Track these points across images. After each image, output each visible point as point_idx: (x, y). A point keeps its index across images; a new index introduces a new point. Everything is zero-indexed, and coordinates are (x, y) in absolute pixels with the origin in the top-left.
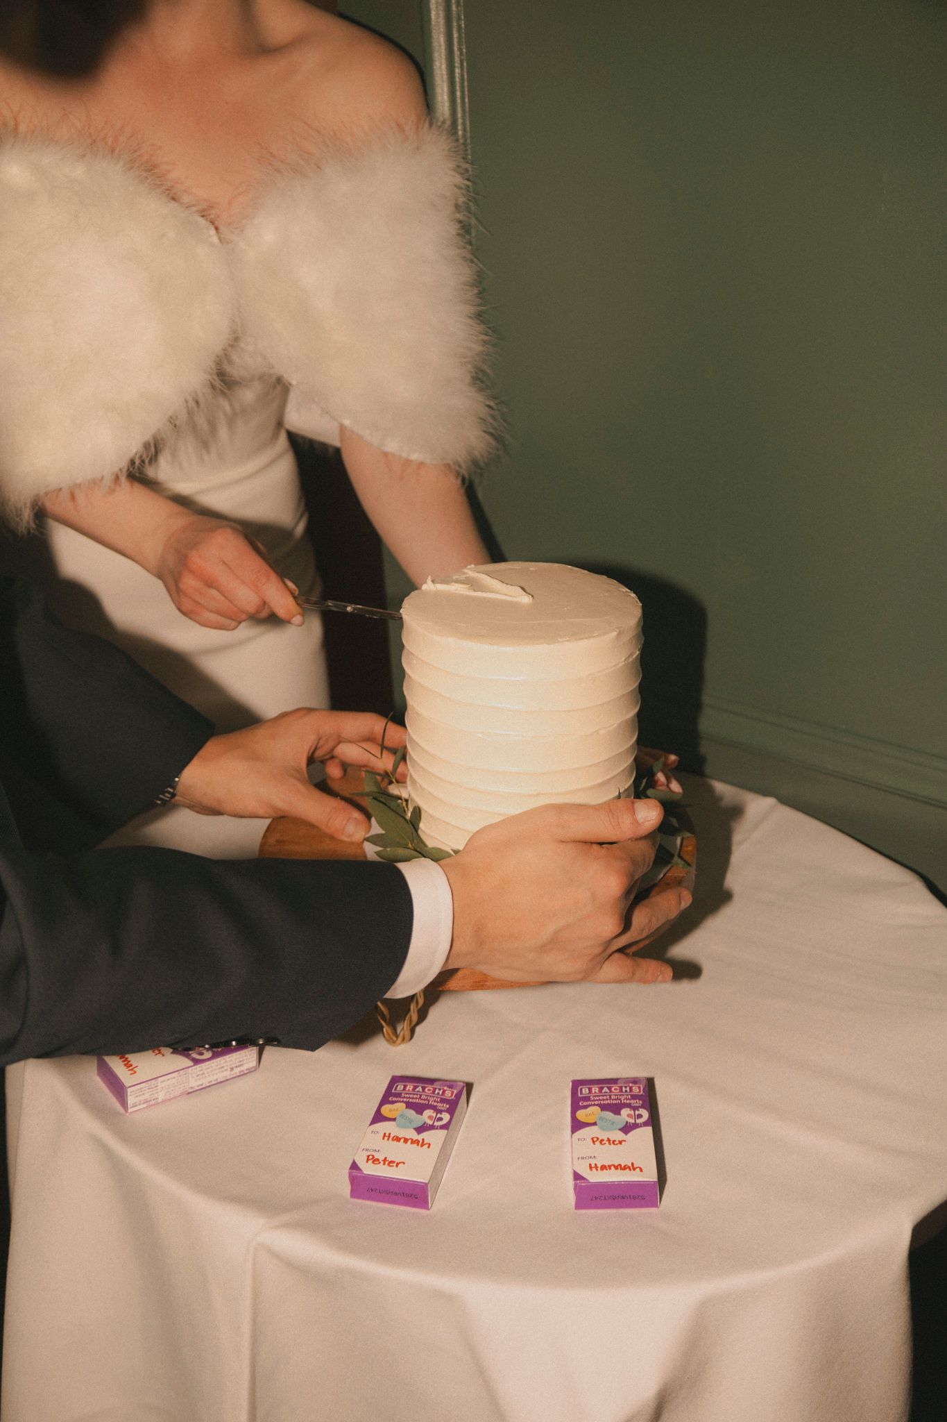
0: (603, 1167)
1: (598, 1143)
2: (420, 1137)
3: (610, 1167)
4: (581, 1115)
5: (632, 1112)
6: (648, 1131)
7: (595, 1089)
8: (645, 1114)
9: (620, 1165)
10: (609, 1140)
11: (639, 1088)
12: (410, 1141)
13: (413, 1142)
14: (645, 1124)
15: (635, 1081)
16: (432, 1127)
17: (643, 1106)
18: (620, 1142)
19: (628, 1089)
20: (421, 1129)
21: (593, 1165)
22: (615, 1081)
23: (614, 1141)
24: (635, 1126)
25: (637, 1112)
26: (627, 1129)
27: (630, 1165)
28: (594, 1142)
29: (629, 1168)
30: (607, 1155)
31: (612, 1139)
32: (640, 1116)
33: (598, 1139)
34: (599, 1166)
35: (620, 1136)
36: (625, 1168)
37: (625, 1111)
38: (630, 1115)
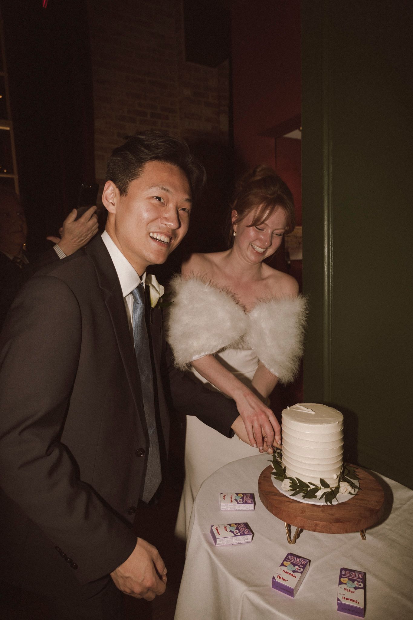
0: (347, 599)
1: (346, 590)
2: (293, 574)
3: (349, 599)
4: (342, 580)
5: (358, 583)
6: (363, 590)
7: (347, 573)
8: (362, 585)
9: (352, 600)
10: (350, 590)
11: (361, 576)
13: (291, 575)
14: (362, 588)
15: (360, 573)
16: (297, 572)
17: (362, 582)
18: (353, 592)
19: (358, 575)
20: (294, 571)
21: (344, 597)
22: (354, 571)
23: (351, 591)
24: (359, 588)
25: (360, 584)
26: (356, 588)
27: (355, 600)
28: (345, 590)
29: (355, 601)
30: (348, 595)
31: (351, 590)
32: (360, 585)
33: (346, 589)
34: (346, 598)
35: (353, 590)
36: (353, 601)
37: (356, 582)
38: (357, 584)
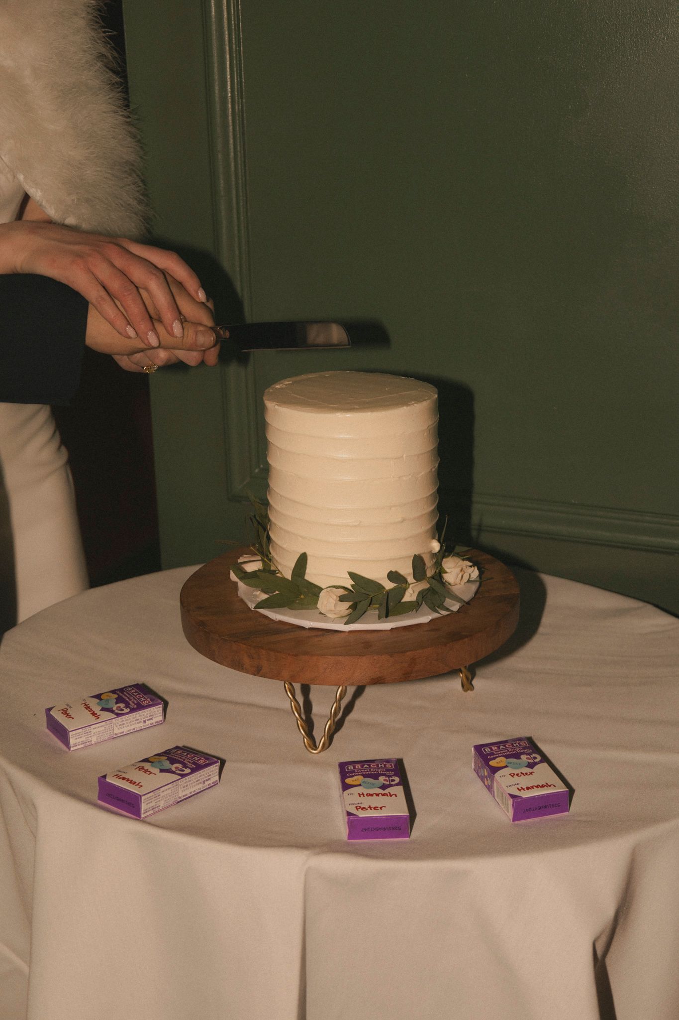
0: (528, 788)
1: (515, 776)
2: (387, 791)
3: (532, 787)
8: (539, 758)
9: (539, 786)
10: (522, 773)
12: (374, 795)
13: (383, 795)
14: (541, 762)
16: (390, 786)
18: (531, 773)
20: (384, 787)
21: (520, 788)
23: (526, 774)
24: (535, 764)
25: (532, 756)
26: (531, 766)
27: (545, 784)
28: (512, 776)
29: (545, 786)
30: (524, 782)
31: (524, 772)
32: (535, 758)
33: (514, 774)
34: (524, 787)
35: (529, 770)
36: (543, 786)
37: (523, 757)
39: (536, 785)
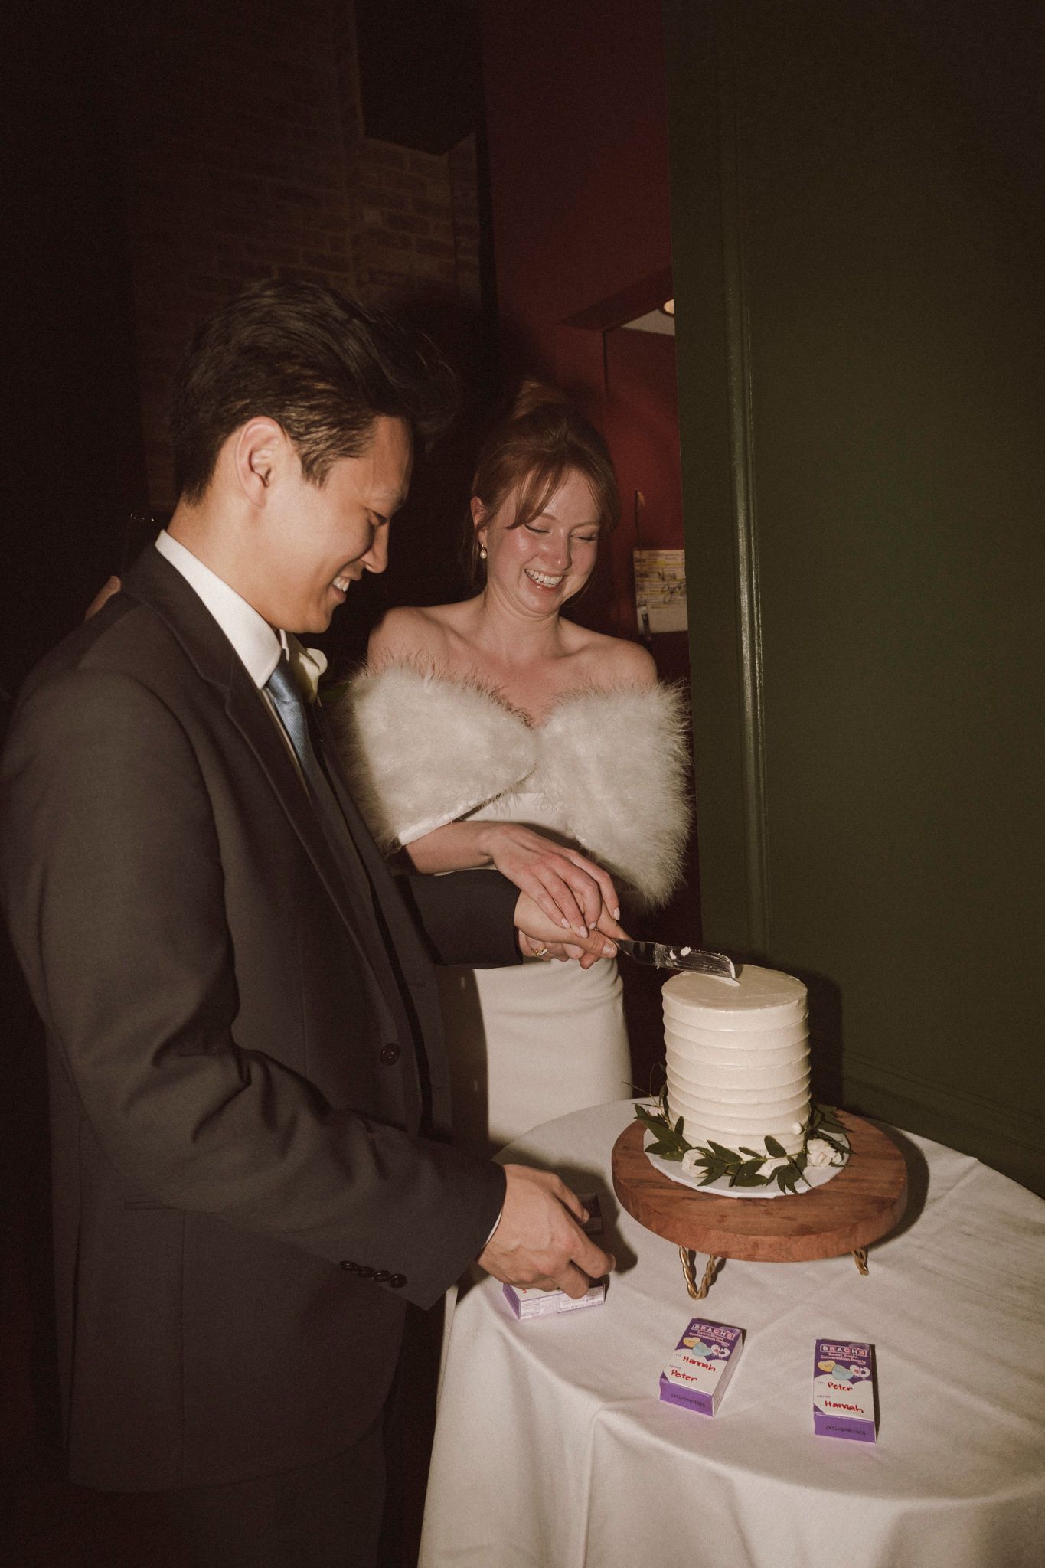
0: (835, 1405)
1: (832, 1387)
2: (709, 1363)
3: (840, 1406)
4: (821, 1365)
5: (858, 1369)
6: (870, 1383)
7: (832, 1348)
8: (868, 1372)
9: (847, 1405)
10: (840, 1386)
11: (864, 1352)
13: (703, 1366)
14: (867, 1379)
15: (862, 1346)
16: (717, 1358)
17: (866, 1366)
18: (849, 1389)
19: (856, 1351)
20: (709, 1358)
21: (828, 1403)
22: (846, 1344)
23: (844, 1388)
24: (860, 1379)
25: (862, 1369)
26: (854, 1380)
27: (854, 1407)
28: (829, 1386)
30: (836, 1396)
31: (843, 1385)
32: (864, 1373)
33: (832, 1384)
34: (832, 1404)
35: (848, 1384)
36: (851, 1408)
37: (853, 1368)
38: (856, 1371)
39: (845, 1404)
